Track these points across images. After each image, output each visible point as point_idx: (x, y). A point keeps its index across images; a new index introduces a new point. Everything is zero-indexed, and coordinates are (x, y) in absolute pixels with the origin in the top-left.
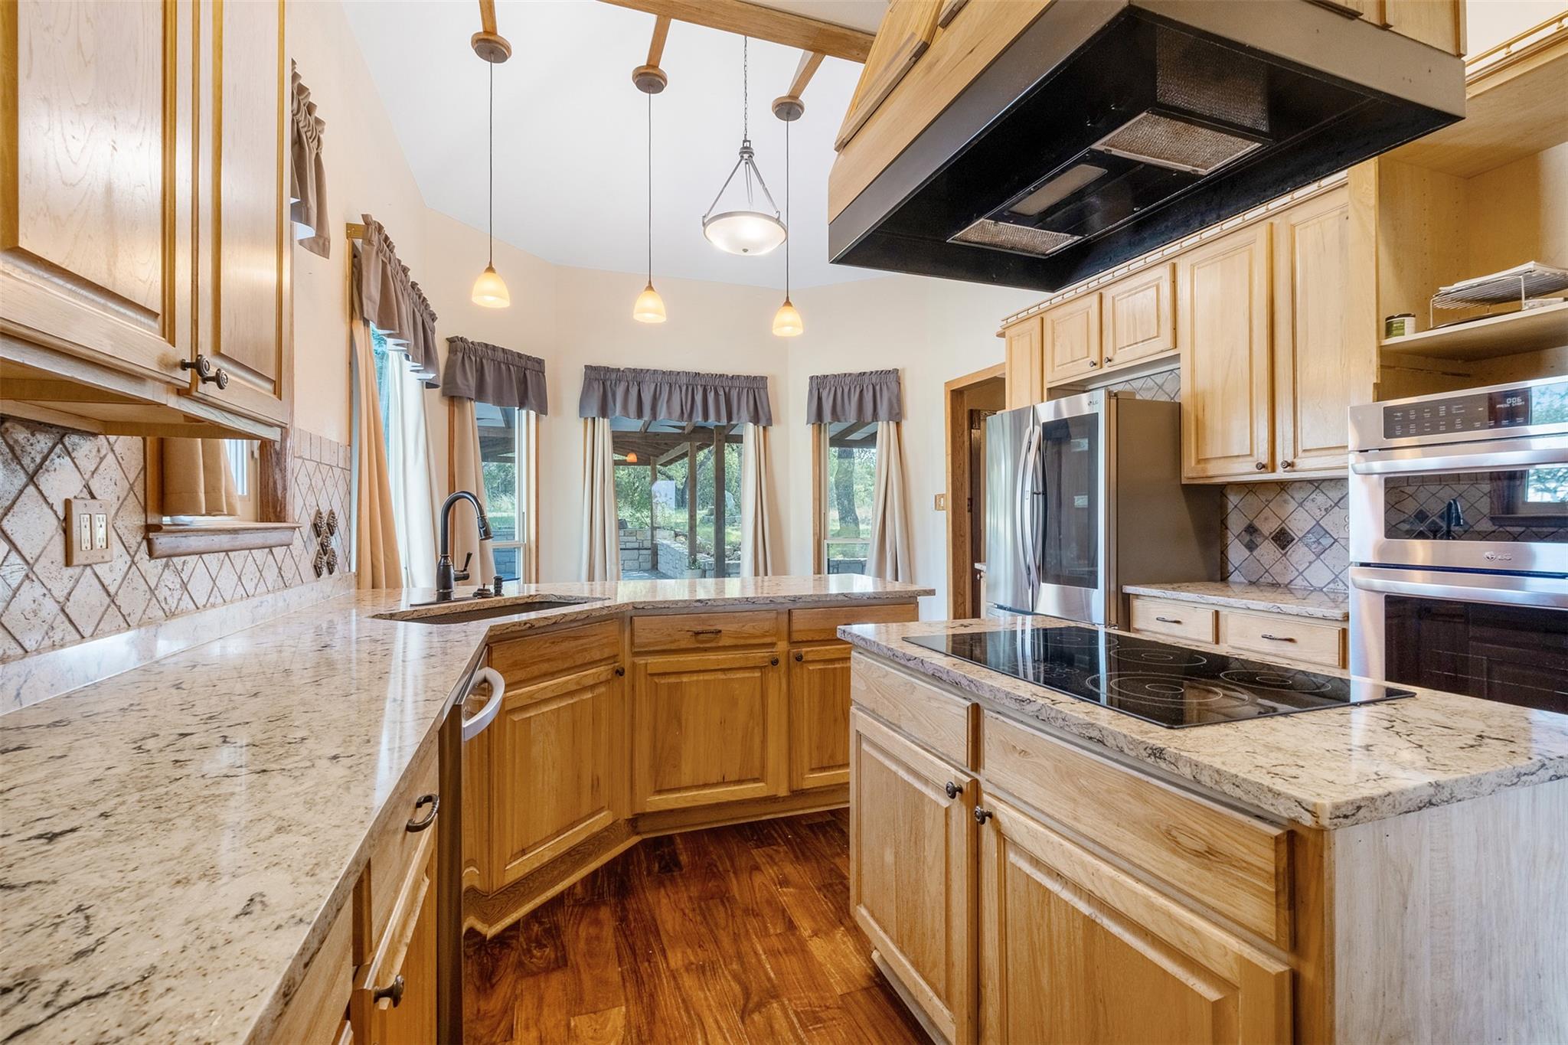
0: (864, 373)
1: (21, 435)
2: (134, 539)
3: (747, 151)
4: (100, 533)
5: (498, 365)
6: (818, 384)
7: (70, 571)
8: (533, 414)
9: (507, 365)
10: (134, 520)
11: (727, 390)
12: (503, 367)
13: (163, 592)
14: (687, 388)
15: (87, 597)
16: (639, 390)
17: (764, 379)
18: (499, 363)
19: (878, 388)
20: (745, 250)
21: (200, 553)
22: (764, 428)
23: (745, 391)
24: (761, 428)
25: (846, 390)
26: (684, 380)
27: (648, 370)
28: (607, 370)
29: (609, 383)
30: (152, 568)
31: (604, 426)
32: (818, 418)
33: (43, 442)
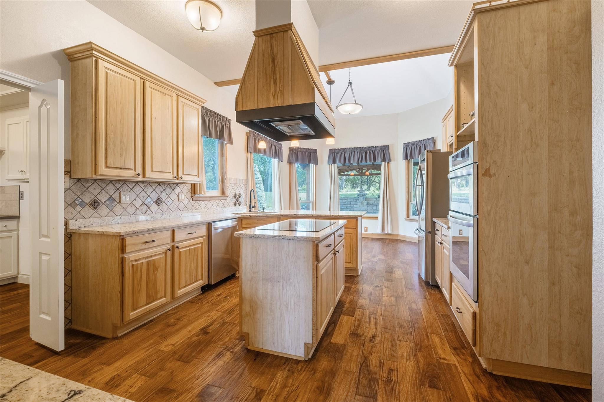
0: (422, 140)
1: (172, 185)
2: (190, 198)
3: (350, 83)
4: (183, 197)
5: (302, 153)
6: (406, 145)
7: (178, 202)
8: (314, 165)
9: (305, 152)
10: (189, 195)
11: (374, 151)
12: (304, 153)
13: (195, 206)
14: (360, 152)
15: (181, 206)
16: (345, 155)
17: (388, 146)
18: (303, 152)
19: (426, 145)
20: (350, 113)
21: (203, 200)
22: (388, 163)
23: (380, 151)
24: (387, 163)
25: (415, 147)
26: (359, 150)
27: (347, 148)
28: (335, 149)
29: (335, 153)
30: (193, 202)
31: (335, 166)
32: (406, 157)
33: (175, 185)
